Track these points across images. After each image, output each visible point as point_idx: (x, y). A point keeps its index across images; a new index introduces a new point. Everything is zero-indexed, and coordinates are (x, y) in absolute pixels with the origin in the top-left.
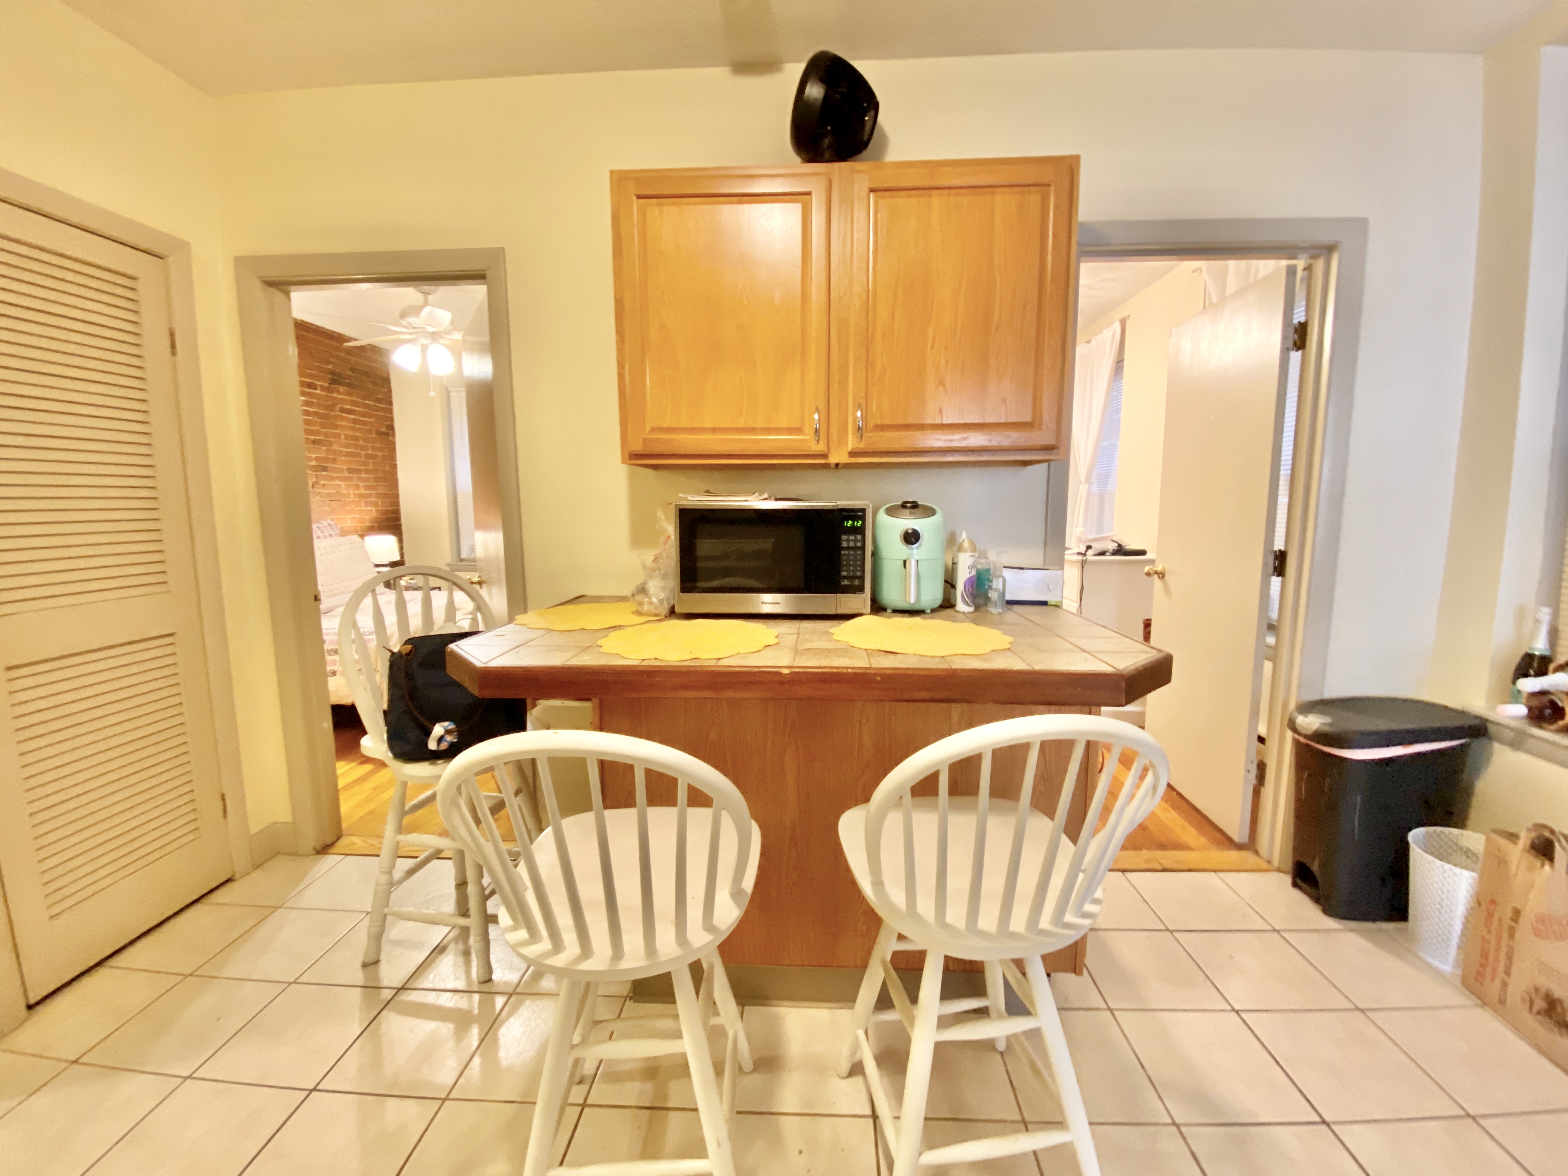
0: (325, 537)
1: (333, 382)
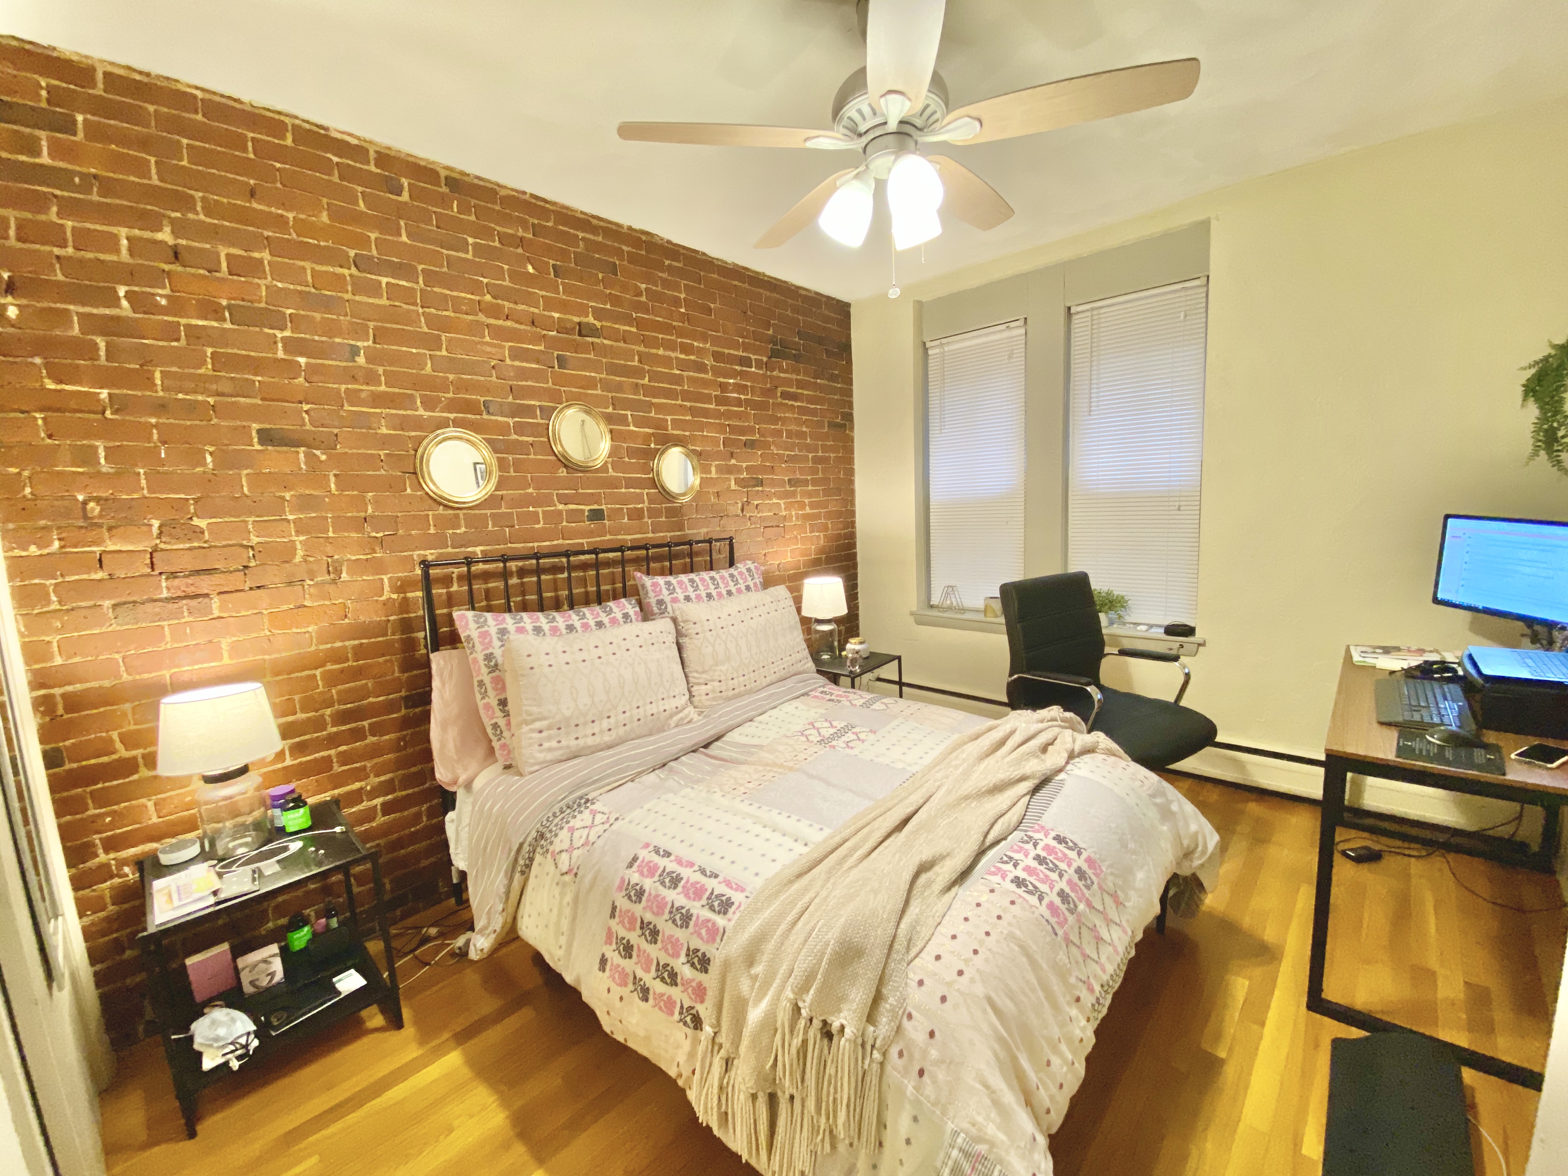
0: (739, 591)
1: (774, 354)
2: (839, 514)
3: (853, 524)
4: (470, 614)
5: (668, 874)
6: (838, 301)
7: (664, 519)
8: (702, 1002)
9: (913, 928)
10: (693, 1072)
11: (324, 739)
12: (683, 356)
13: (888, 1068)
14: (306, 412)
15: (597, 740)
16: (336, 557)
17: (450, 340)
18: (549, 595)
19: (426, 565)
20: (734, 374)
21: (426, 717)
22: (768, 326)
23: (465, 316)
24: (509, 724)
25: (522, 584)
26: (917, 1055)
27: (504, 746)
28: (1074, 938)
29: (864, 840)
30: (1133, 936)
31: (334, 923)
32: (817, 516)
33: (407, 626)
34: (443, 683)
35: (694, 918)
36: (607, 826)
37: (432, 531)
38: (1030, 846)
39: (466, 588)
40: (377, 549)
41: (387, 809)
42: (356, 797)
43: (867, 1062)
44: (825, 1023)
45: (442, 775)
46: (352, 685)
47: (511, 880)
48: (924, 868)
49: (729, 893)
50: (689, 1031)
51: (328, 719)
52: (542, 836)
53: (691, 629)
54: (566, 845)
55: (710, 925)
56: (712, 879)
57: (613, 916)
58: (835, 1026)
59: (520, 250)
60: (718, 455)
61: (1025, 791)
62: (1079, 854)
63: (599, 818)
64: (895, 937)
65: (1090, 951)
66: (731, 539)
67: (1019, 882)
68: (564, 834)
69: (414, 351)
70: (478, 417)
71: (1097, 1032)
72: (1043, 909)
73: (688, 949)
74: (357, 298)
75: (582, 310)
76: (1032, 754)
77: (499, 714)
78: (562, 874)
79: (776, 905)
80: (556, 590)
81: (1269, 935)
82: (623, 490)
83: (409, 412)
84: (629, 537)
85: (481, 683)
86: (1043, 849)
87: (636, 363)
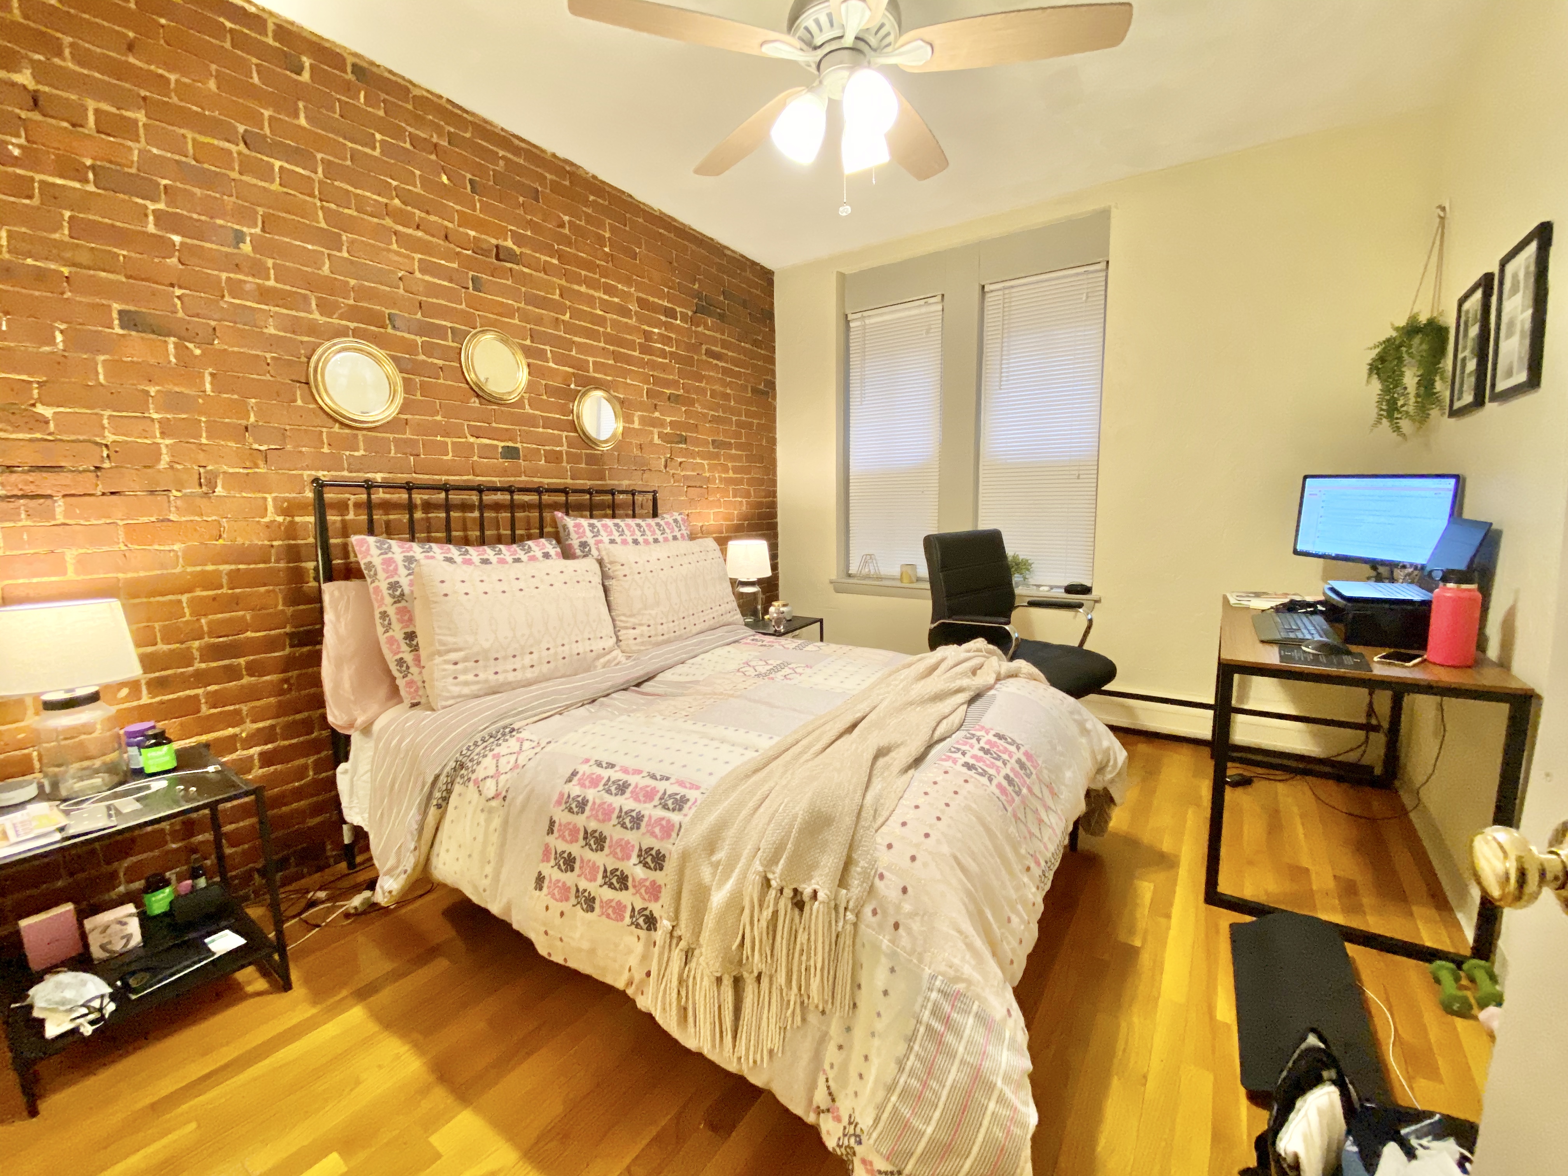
0: (666, 539)
1: (699, 310)
2: (761, 482)
3: (774, 494)
4: (371, 540)
5: (614, 782)
6: (762, 268)
7: (583, 466)
8: (657, 899)
9: (878, 799)
10: (648, 974)
11: (191, 676)
12: (606, 297)
13: (862, 927)
14: (178, 297)
15: (519, 676)
16: (209, 468)
17: (352, 242)
18: (457, 534)
19: (319, 486)
20: (659, 324)
21: (316, 659)
22: (694, 281)
23: (370, 218)
24: (417, 660)
25: (428, 519)
26: (891, 910)
27: (410, 684)
28: (1021, 815)
29: (818, 740)
30: (1067, 827)
31: (202, 882)
32: (740, 482)
33: (294, 554)
34: (338, 618)
35: (646, 819)
36: (538, 749)
37: (326, 450)
38: (974, 741)
39: (364, 517)
40: (261, 463)
41: (267, 759)
42: (229, 745)
43: (841, 924)
44: (795, 891)
45: (335, 717)
46: (227, 615)
47: (425, 814)
48: (881, 753)
49: (682, 791)
50: (643, 933)
51: (197, 654)
52: (462, 766)
53: (619, 571)
54: (492, 771)
55: (664, 823)
56: (664, 782)
57: (551, 831)
58: (807, 891)
59: (433, 157)
60: (641, 407)
61: (963, 700)
62: (1018, 748)
63: (527, 745)
64: (862, 806)
65: (1035, 830)
66: (655, 492)
67: (969, 767)
68: (488, 763)
69: (310, 247)
70: (382, 330)
71: (1046, 899)
72: (993, 788)
73: (640, 850)
74: (244, 178)
75: (501, 233)
76: (964, 674)
77: (404, 647)
78: (488, 800)
79: (734, 795)
80: (465, 529)
81: (1166, 846)
82: (541, 430)
83: (302, 314)
84: (546, 481)
85: (384, 615)
86: (986, 743)
87: (557, 297)
